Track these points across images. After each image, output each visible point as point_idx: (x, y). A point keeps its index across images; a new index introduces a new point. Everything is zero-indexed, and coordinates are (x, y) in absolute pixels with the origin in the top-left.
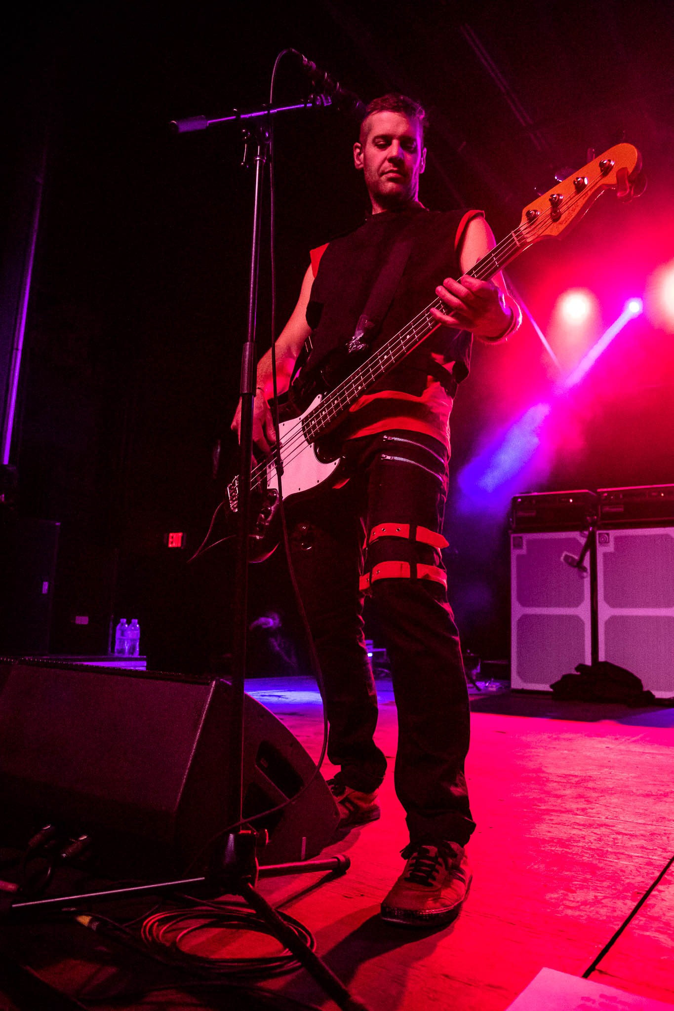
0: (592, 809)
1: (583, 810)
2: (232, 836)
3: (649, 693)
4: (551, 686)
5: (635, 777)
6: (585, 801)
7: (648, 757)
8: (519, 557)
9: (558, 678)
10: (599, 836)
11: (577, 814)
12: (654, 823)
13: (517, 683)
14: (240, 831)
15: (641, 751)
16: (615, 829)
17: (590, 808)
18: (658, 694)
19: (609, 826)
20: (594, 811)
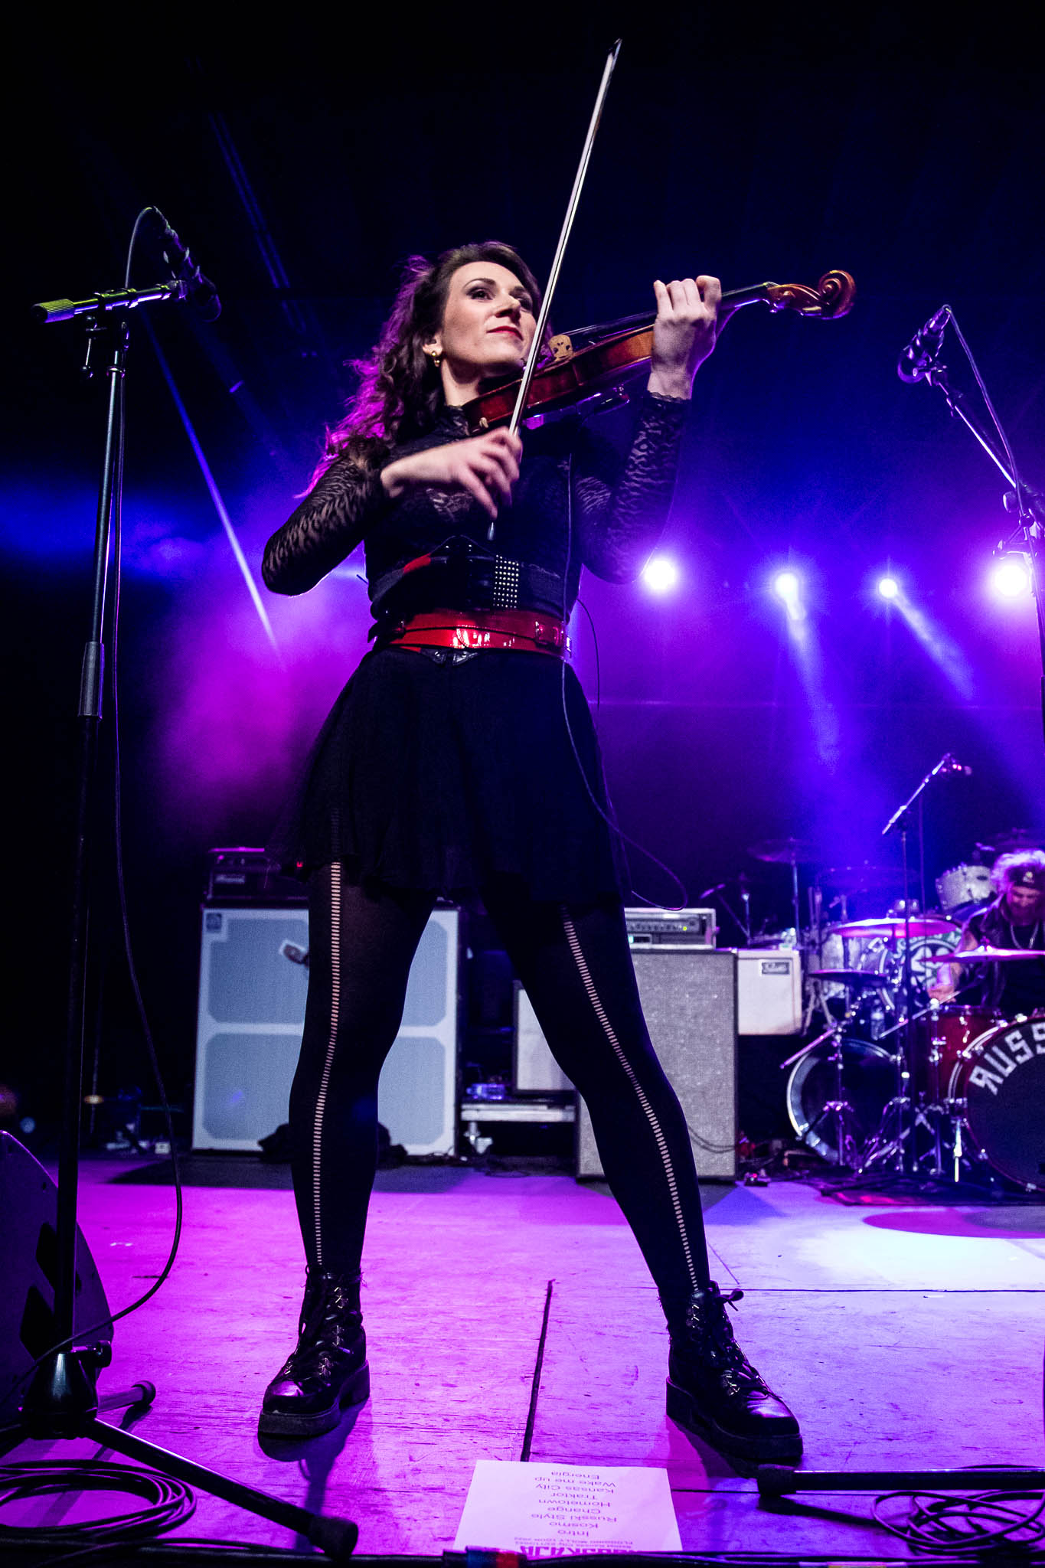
0: (413, 1296)
1: (403, 1299)
2: (60, 1357)
3: (400, 1149)
4: (261, 1143)
5: (439, 1255)
6: (398, 1288)
7: (441, 1231)
8: (216, 946)
9: (271, 1130)
10: (442, 1326)
11: (399, 1305)
12: (497, 1304)
13: (202, 1139)
14: (72, 1349)
15: (427, 1223)
16: (455, 1315)
17: (409, 1296)
18: (413, 1150)
19: (449, 1313)
20: (415, 1298)
